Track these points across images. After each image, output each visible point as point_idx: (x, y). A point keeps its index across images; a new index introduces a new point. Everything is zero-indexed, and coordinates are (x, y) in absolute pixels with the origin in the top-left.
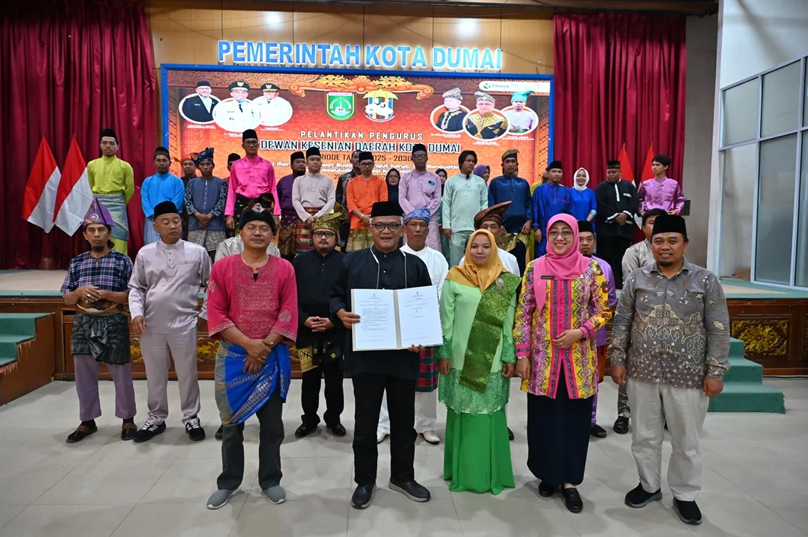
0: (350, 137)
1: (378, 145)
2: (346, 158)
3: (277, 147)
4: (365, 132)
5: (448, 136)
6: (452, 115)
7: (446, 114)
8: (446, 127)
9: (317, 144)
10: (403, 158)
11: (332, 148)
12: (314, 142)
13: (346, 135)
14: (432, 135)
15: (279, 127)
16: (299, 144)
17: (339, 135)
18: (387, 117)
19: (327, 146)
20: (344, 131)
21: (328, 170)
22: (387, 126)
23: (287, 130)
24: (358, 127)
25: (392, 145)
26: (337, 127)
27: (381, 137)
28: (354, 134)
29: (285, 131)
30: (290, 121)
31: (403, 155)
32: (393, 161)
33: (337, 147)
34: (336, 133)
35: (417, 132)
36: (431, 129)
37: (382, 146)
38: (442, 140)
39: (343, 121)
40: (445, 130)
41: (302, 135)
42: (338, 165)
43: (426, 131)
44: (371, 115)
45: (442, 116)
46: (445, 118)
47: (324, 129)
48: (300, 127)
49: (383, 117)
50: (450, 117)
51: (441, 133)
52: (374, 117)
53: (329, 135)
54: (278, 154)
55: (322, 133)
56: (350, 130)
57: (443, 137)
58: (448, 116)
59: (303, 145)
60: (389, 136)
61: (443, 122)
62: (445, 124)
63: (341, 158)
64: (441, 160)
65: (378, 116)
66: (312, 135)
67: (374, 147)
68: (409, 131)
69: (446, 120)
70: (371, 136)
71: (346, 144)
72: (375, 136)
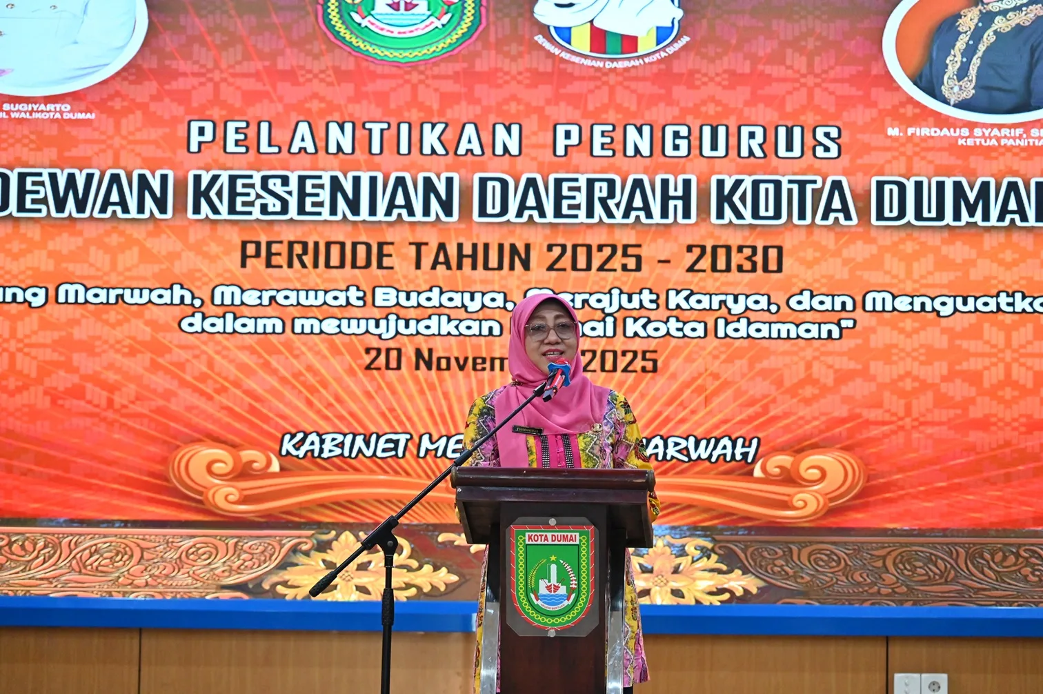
0: (451, 148)
1: (601, 190)
2: (427, 261)
3: (60, 207)
4: (531, 124)
5: (978, 138)
6: (1000, 24)
7: (969, 20)
8: (968, 89)
9: (275, 184)
10: (736, 259)
11: (354, 206)
12: (257, 180)
13: (431, 138)
14: (893, 132)
15: (74, 97)
16: (181, 185)
17: (390, 142)
18: (647, 44)
19: (325, 195)
20: (415, 116)
21: (330, 326)
22: (646, 88)
23: (117, 115)
24: (488, 95)
25: (676, 190)
26: (381, 99)
27: (616, 145)
28: (470, 130)
29: (108, 124)
30: (131, 71)
31: (734, 240)
32: (678, 274)
33: (382, 206)
34: (376, 128)
35: (810, 119)
36: (885, 100)
37: (622, 197)
38: (945, 159)
39: (413, 66)
40: (962, 105)
41: (195, 139)
42: (385, 297)
43: (861, 115)
44: (565, 33)
45: (947, 29)
46: (961, 44)
47: (315, 105)
48: (183, 98)
49: (629, 43)
50: (989, 37)
51: (942, 121)
52: (581, 41)
53: (340, 137)
54: (65, 242)
55: (303, 128)
56: (453, 113)
57: (952, 147)
58: (977, 35)
59: (198, 194)
60: (657, 144)
61: (953, 62)
62: (962, 73)
63: (400, 261)
64: (944, 263)
65: (599, 38)
66: (248, 143)
67: (581, 198)
68: (770, 115)
69: (969, 52)
70: (561, 142)
71: (429, 186)
72: (586, 143)
